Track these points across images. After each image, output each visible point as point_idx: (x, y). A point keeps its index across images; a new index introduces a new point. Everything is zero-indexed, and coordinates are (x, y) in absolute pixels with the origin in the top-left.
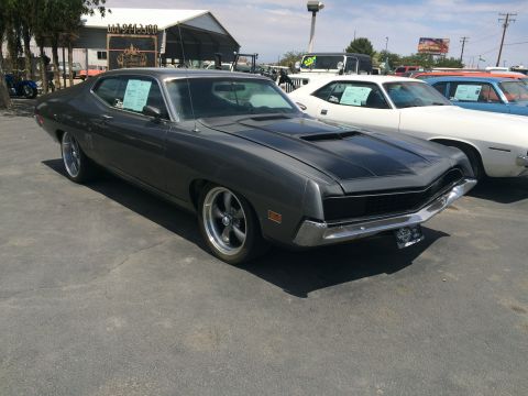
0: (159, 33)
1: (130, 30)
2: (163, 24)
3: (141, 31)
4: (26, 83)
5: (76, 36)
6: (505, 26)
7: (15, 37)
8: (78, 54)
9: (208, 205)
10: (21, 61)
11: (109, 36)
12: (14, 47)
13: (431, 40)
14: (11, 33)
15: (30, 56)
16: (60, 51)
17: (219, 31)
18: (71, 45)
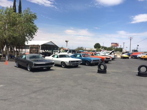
0: (39, 46)
1: (34, 45)
2: (40, 44)
3: (36, 46)
4: (13, 56)
5: (23, 47)
6: (131, 40)
7: (11, 47)
8: (24, 50)
9: (28, 66)
10: (12, 52)
11: (30, 47)
12: (11, 49)
13: (114, 43)
14: (11, 46)
15: (14, 51)
16: (20, 49)
17: (54, 45)
18: (22, 48)
